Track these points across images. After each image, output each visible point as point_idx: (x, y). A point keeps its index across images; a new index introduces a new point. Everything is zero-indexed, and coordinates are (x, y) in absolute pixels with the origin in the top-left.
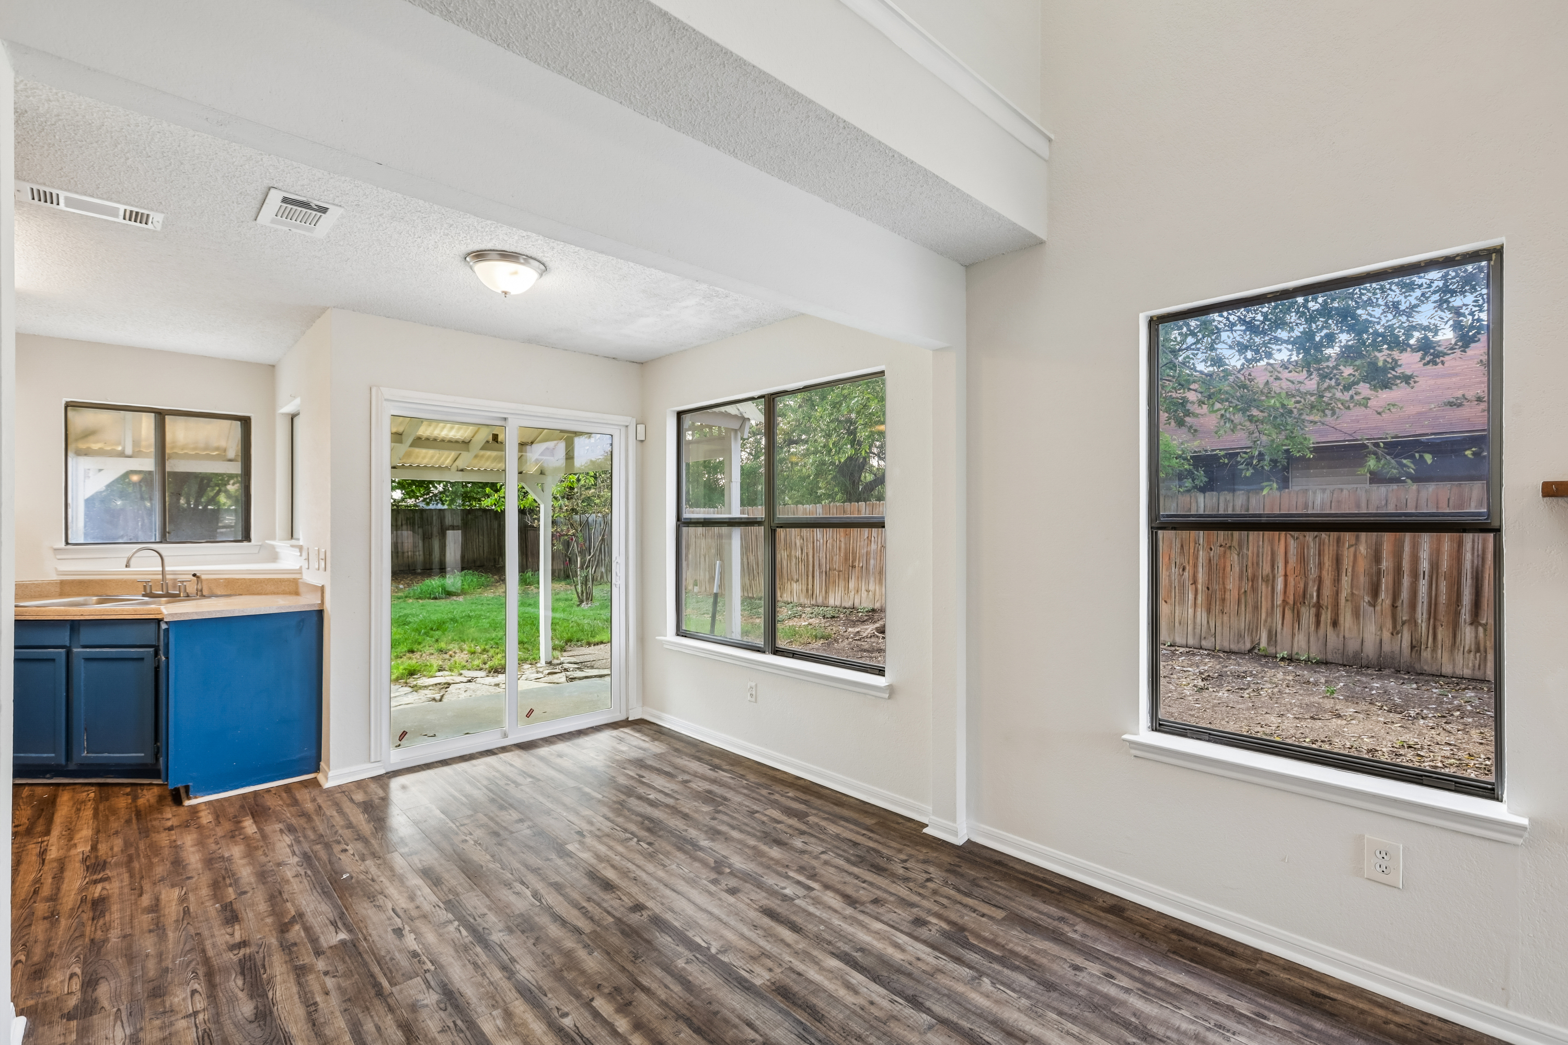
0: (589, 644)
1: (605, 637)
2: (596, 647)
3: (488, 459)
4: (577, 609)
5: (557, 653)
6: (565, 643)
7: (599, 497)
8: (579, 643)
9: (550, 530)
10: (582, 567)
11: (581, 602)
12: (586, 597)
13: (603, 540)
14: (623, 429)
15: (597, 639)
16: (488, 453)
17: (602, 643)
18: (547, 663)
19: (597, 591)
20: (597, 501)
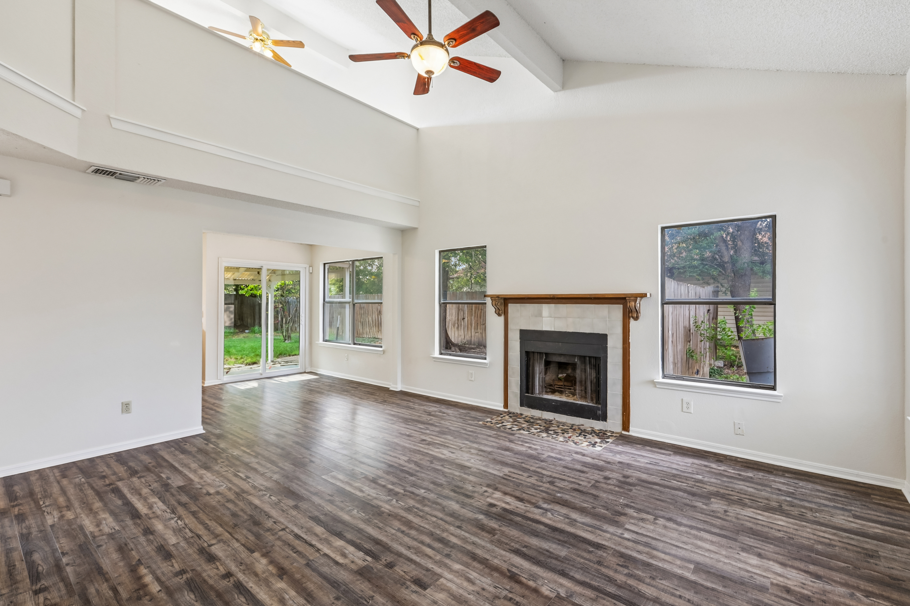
0: (290, 355)
1: (297, 353)
2: (293, 357)
3: (246, 275)
4: (284, 343)
5: (275, 358)
6: (279, 354)
7: (295, 289)
8: (285, 355)
9: (273, 305)
10: (286, 323)
11: (285, 340)
12: (288, 337)
13: (296, 310)
14: (304, 269)
15: (293, 354)
16: (246, 273)
17: (295, 355)
18: (271, 361)
19: (293, 335)
20: (293, 291)
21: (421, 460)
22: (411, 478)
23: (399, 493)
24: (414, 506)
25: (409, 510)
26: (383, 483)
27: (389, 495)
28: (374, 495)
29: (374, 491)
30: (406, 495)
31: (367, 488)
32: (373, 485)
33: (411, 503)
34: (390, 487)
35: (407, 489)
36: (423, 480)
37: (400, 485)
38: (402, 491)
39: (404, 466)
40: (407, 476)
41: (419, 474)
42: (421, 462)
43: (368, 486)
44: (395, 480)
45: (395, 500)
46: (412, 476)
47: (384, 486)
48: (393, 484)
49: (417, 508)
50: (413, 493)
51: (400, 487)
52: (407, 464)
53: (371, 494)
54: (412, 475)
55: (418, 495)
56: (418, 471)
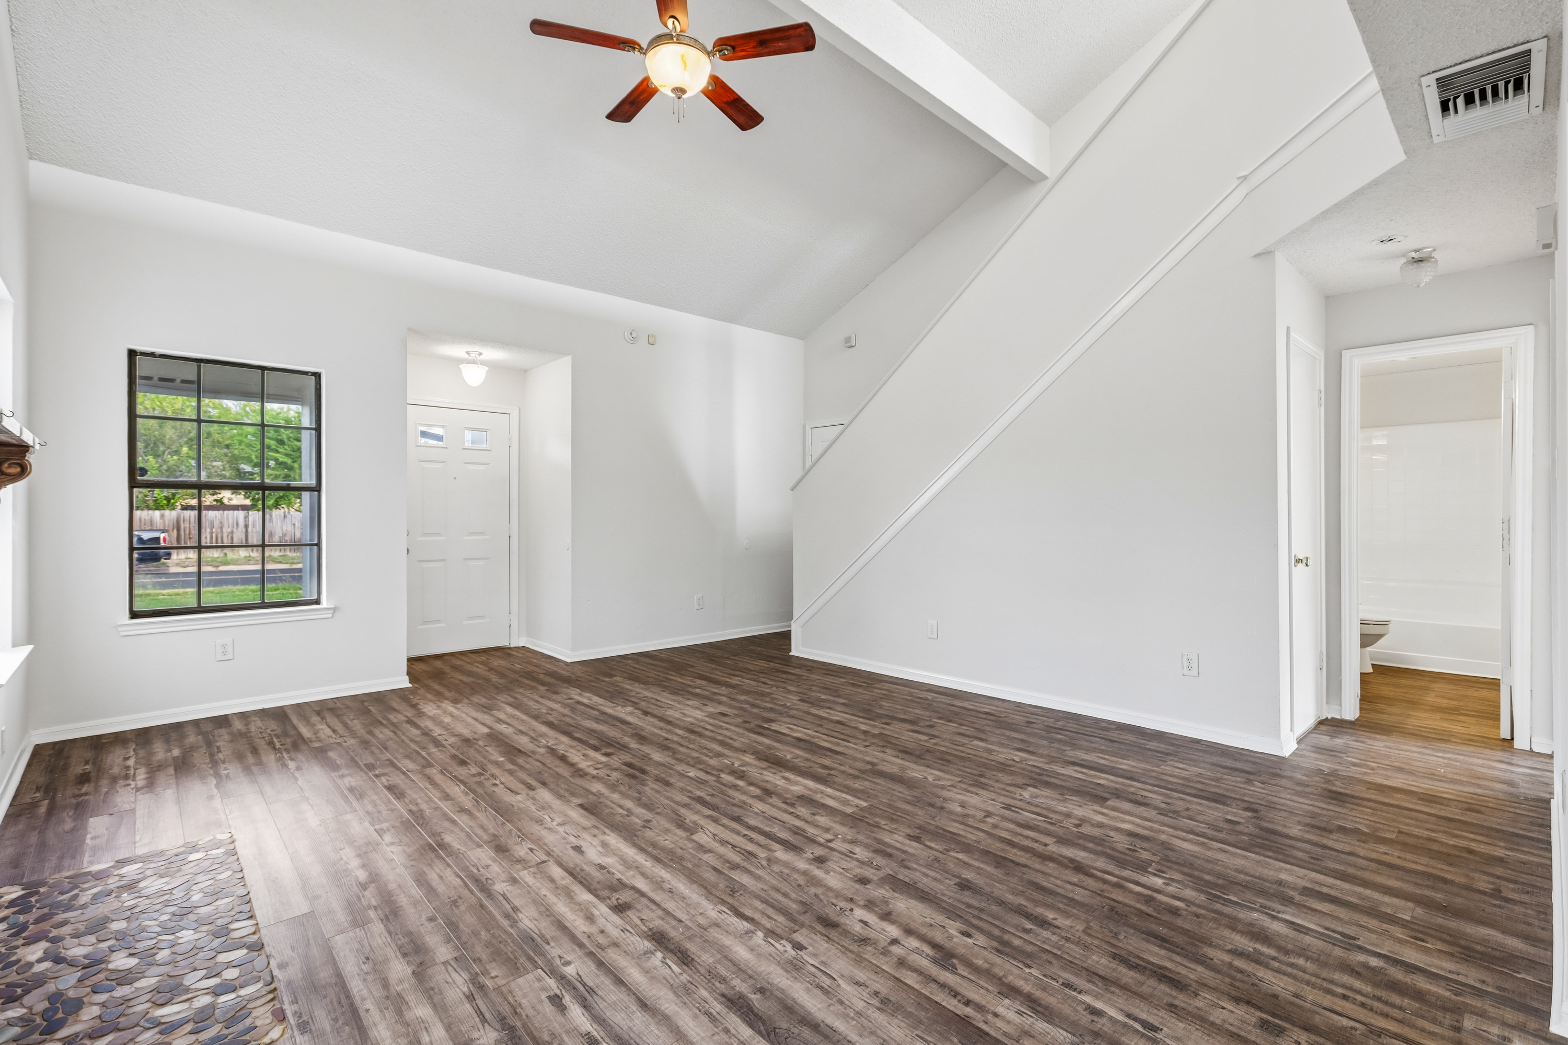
21: (667, 831)
22: (702, 794)
23: (729, 774)
24: (711, 758)
25: (719, 755)
26: (752, 788)
27: (744, 772)
28: (765, 773)
29: (767, 778)
30: (718, 770)
31: (778, 782)
32: (769, 786)
33: (713, 762)
34: (741, 783)
35: (713, 778)
36: (682, 790)
37: (724, 785)
38: (723, 775)
39: (709, 817)
40: (708, 798)
41: (686, 800)
42: (667, 825)
43: (776, 786)
44: (731, 792)
45: (736, 765)
46: (700, 797)
47: (751, 784)
48: (735, 787)
49: (707, 756)
50: (707, 773)
51: (725, 782)
52: (702, 822)
53: (772, 775)
54: (700, 800)
55: (701, 770)
56: (686, 806)
